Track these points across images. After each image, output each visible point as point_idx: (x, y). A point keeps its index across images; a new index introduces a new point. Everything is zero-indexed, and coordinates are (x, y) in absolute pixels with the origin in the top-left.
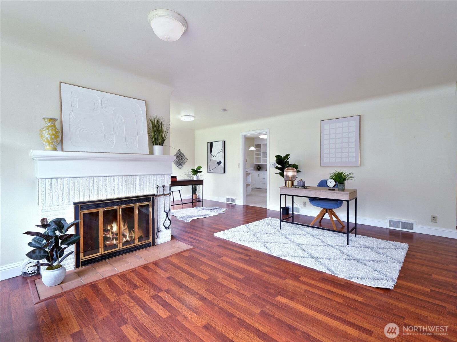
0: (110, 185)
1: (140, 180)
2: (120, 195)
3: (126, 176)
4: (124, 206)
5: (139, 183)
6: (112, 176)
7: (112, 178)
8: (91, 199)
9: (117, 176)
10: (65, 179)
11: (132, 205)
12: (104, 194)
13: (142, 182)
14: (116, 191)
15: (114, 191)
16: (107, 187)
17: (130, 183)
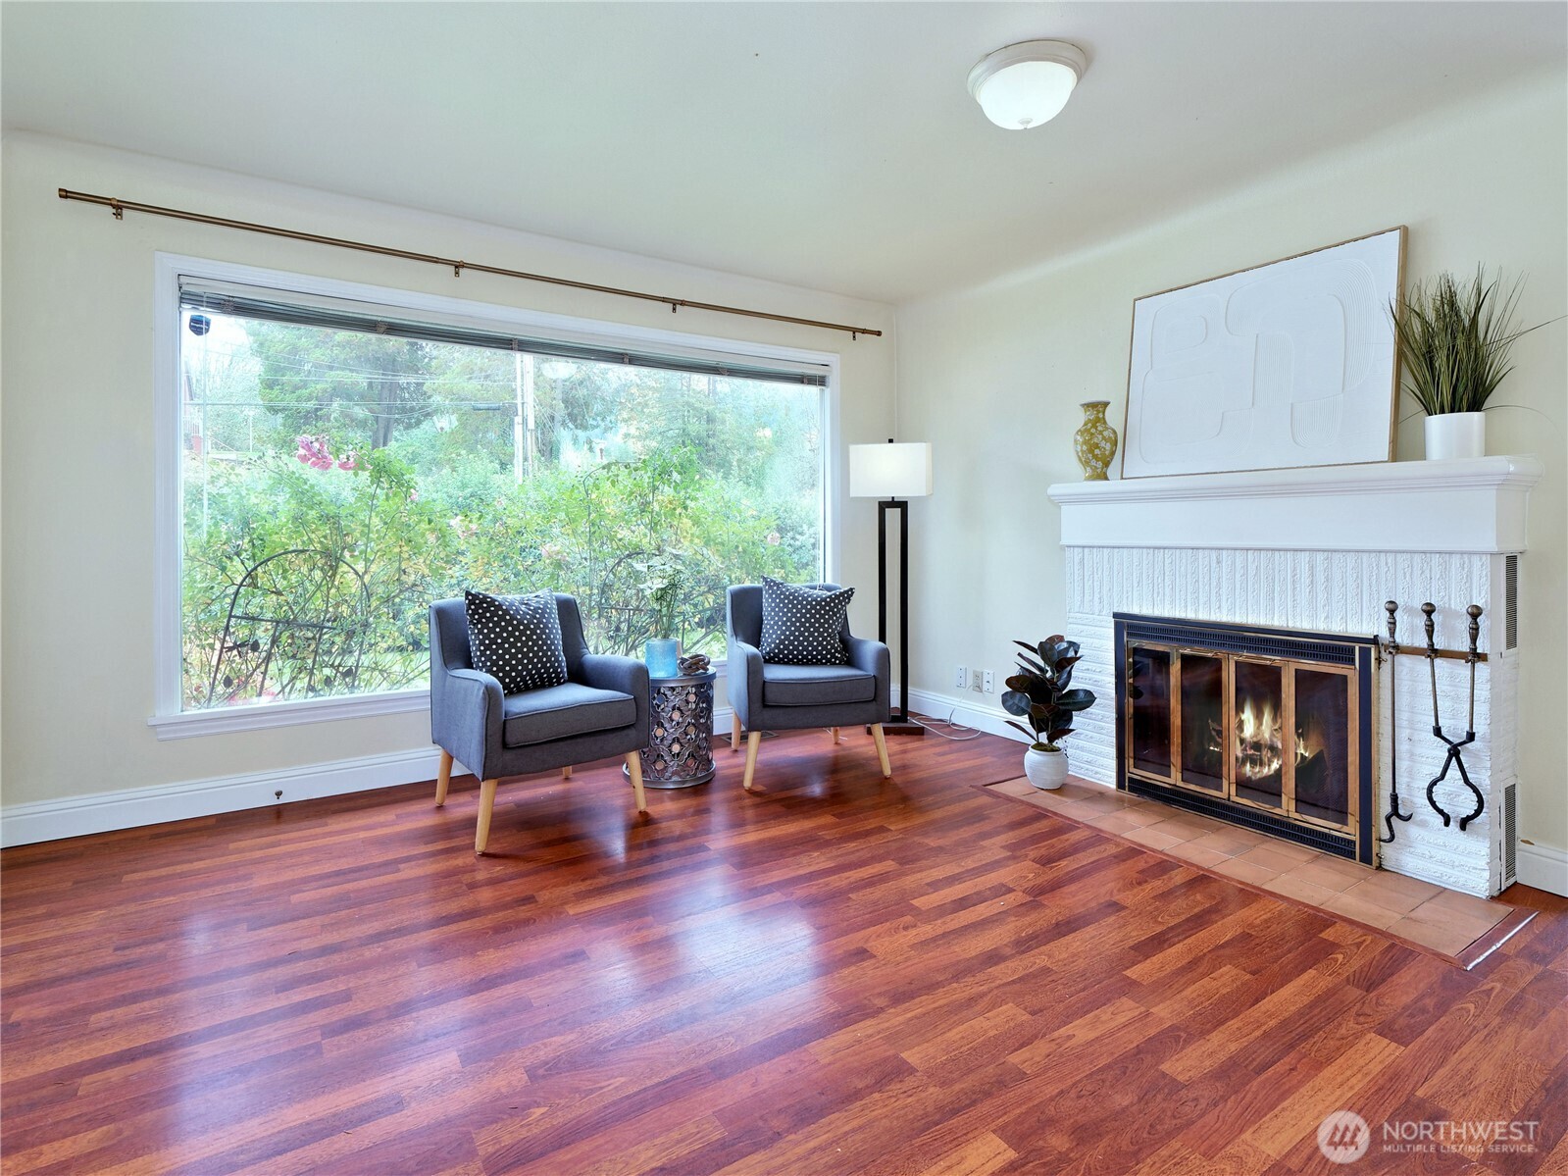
0: (1207, 578)
1: (1312, 568)
2: (1237, 614)
3: (1260, 550)
4: (1246, 656)
5: (1308, 581)
6: (1212, 549)
7: (1214, 554)
8: (1158, 612)
9: (1227, 549)
10: (1105, 550)
11: (1276, 660)
12: (1189, 604)
13: (1320, 578)
14: (1224, 598)
15: (1220, 600)
16: (1197, 581)
17: (1273, 580)
